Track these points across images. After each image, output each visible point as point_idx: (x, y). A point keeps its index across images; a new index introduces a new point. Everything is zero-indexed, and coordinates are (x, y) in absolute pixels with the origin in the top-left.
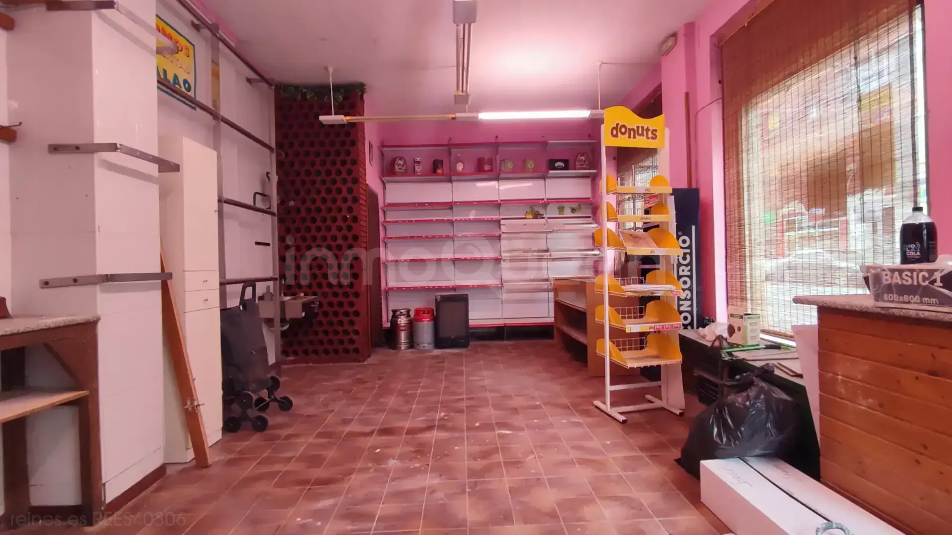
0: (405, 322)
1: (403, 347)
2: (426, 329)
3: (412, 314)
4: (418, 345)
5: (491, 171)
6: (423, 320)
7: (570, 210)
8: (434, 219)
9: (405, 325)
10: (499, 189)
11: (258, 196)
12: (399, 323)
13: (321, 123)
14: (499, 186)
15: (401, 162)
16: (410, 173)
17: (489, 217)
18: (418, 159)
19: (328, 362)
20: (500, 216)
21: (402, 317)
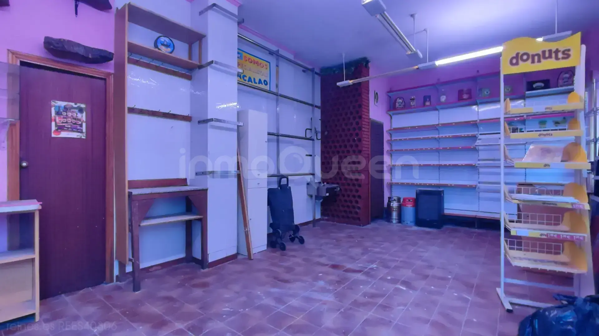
0: (397, 206)
1: (394, 221)
2: (409, 211)
3: (402, 200)
4: (404, 221)
5: (470, 98)
6: (407, 205)
7: (552, 123)
8: (421, 137)
9: (396, 207)
10: (478, 111)
11: (308, 131)
12: (391, 205)
13: (338, 87)
14: (478, 110)
15: (401, 101)
16: (407, 108)
17: (466, 134)
18: (413, 98)
19: (344, 223)
20: (478, 132)
21: (394, 202)
